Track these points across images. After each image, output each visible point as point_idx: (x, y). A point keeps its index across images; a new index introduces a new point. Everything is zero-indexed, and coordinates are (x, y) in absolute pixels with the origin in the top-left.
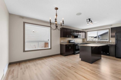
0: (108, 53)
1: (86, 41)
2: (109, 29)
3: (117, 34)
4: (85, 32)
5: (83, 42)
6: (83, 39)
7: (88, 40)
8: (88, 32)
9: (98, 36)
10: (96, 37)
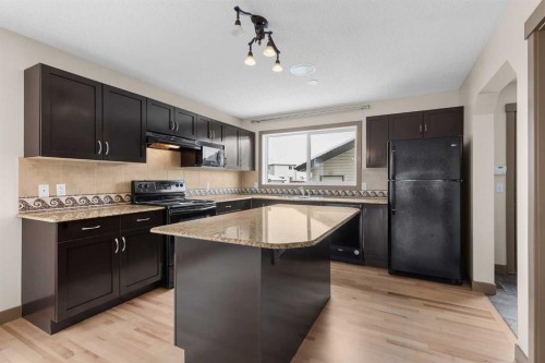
0: (357, 252)
1: (256, 186)
2: (359, 124)
3: (394, 148)
4: (252, 135)
5: (241, 193)
6: (242, 175)
7: (264, 182)
8: (264, 136)
9: (312, 161)
10: (302, 168)
